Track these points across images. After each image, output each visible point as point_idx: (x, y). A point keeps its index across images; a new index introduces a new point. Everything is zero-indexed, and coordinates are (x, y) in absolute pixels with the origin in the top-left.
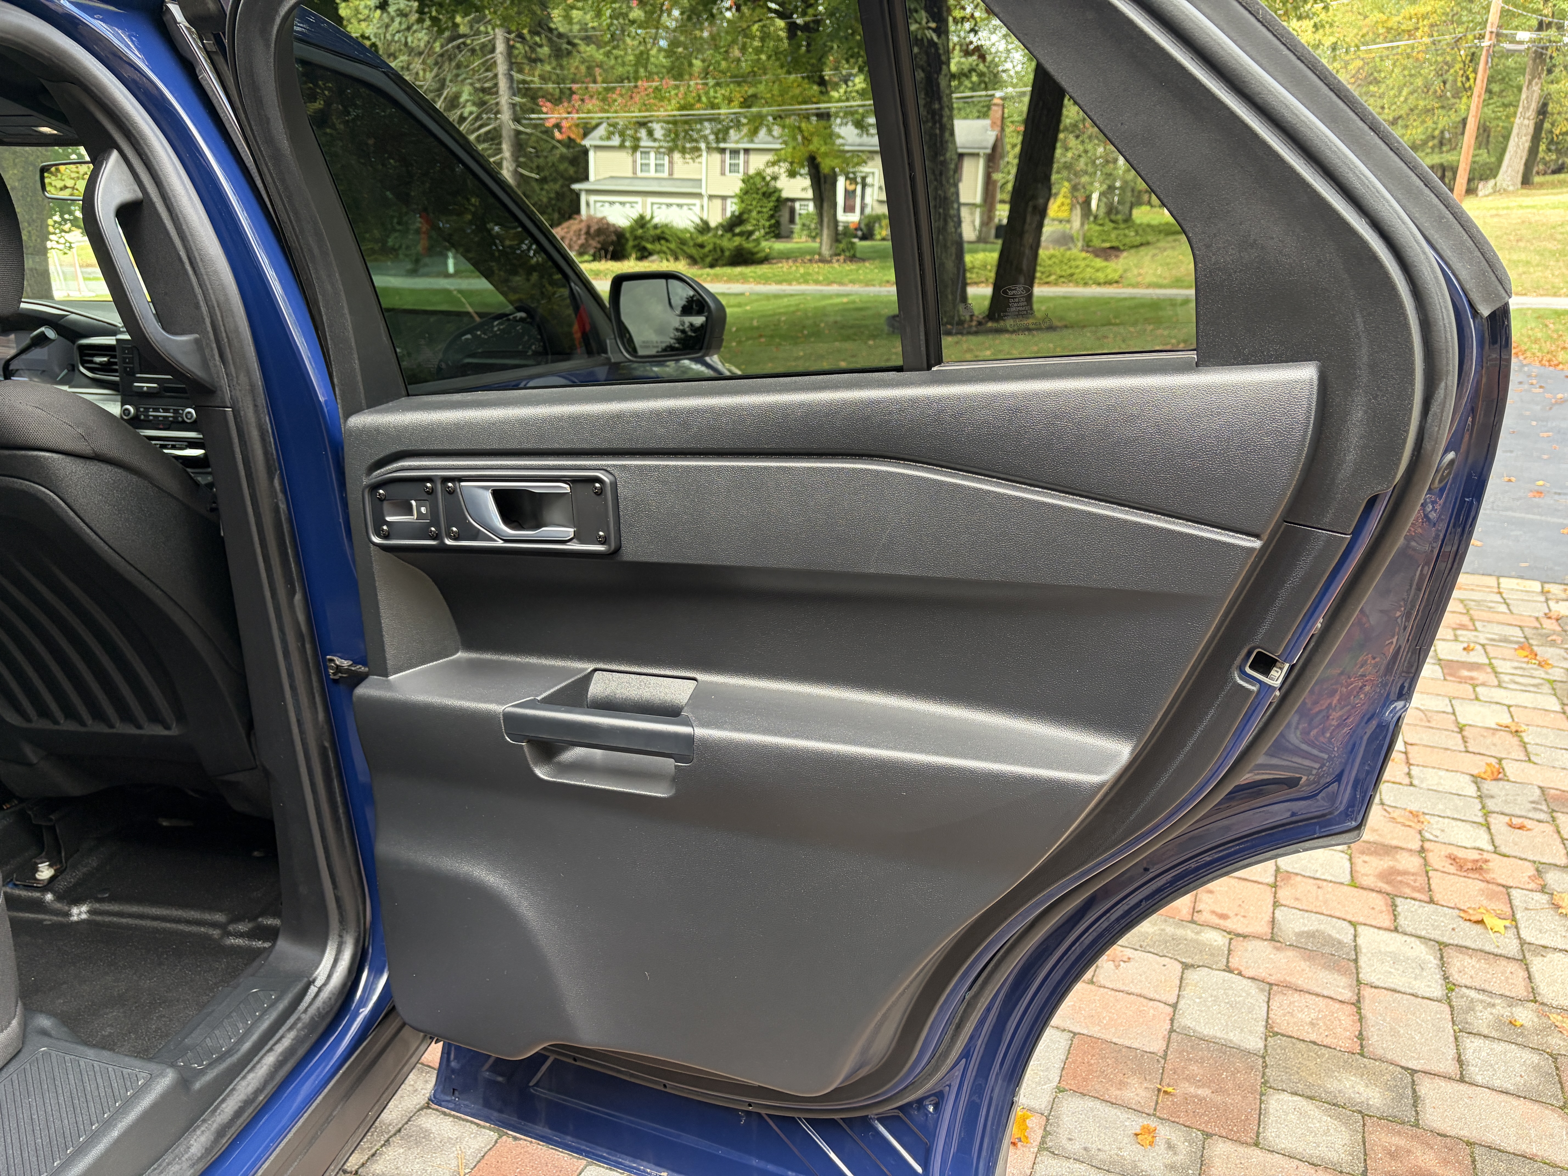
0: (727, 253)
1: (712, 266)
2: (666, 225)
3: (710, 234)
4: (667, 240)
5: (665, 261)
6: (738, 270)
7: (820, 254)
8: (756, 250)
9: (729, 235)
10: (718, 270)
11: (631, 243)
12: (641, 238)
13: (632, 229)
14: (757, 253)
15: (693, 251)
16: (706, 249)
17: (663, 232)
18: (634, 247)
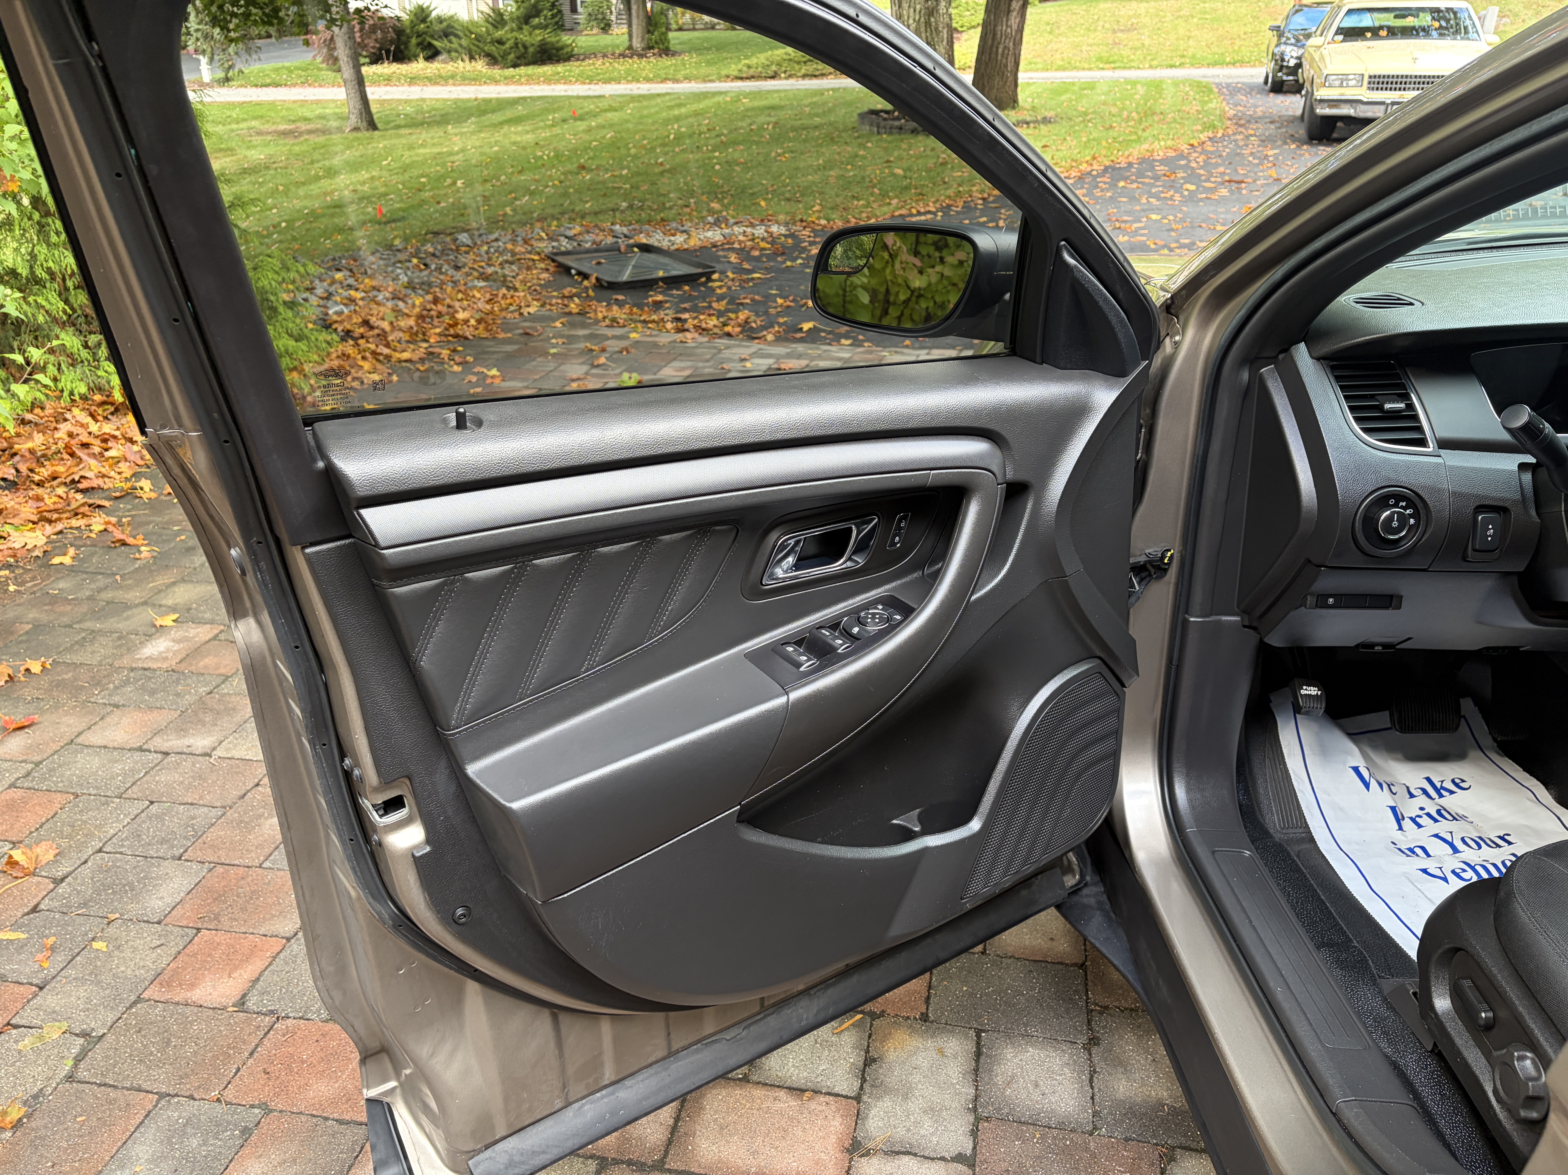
0: (531, 50)
1: (515, 66)
2: (452, 17)
3: (507, 28)
4: (457, 36)
5: (460, 62)
6: (548, 69)
7: (630, 47)
8: (560, 44)
9: (526, 28)
10: (522, 70)
11: (414, 41)
12: (425, 33)
13: (413, 25)
14: (562, 48)
15: (493, 49)
16: (507, 46)
17: (449, 26)
18: (418, 44)
